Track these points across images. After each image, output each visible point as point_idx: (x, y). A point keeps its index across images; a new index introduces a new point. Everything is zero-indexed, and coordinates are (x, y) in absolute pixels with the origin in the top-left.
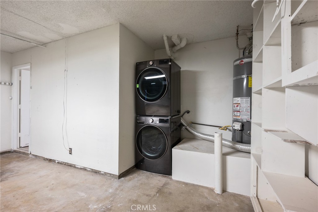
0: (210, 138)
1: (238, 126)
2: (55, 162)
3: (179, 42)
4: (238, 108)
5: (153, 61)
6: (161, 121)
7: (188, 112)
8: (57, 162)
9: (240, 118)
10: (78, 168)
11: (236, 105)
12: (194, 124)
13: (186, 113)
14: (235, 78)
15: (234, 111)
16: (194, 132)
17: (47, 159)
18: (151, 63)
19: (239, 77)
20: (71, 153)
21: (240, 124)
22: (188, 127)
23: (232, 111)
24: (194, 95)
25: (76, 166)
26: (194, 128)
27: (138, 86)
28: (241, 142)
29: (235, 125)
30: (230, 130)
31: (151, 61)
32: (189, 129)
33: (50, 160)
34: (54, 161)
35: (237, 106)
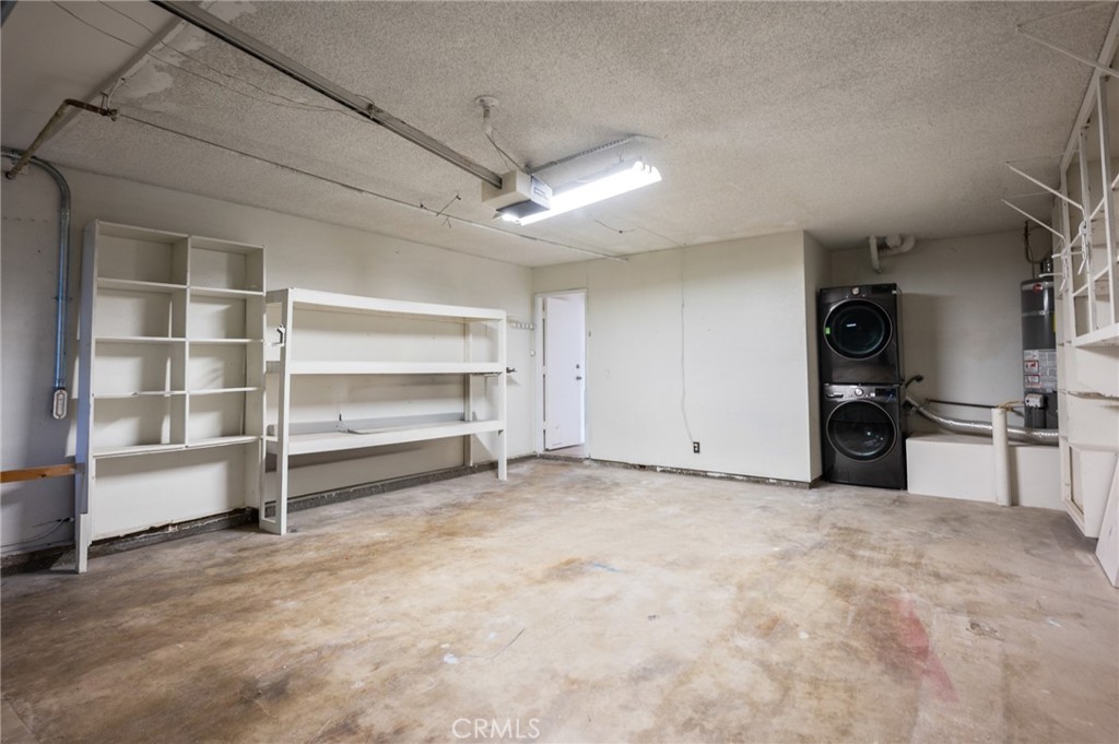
0: (977, 426)
1: (1035, 402)
2: (656, 470)
3: (899, 243)
4: (1036, 369)
5: (860, 287)
6: (878, 393)
7: (919, 379)
8: (658, 469)
9: (1039, 387)
10: (714, 477)
11: (1030, 364)
12: (934, 401)
13: (915, 382)
14: (1026, 314)
15: (1026, 375)
16: (936, 418)
17: (634, 466)
18: (856, 291)
19: (1033, 313)
20: (698, 452)
21: (1040, 396)
22: (921, 409)
23: (1022, 374)
24: (933, 343)
25: (709, 474)
26: (937, 412)
27: (828, 331)
28: (1044, 426)
29: (1030, 399)
30: (1019, 414)
31: (855, 287)
32: (925, 412)
33: (642, 467)
34: (652, 468)
35: (1033, 365)
